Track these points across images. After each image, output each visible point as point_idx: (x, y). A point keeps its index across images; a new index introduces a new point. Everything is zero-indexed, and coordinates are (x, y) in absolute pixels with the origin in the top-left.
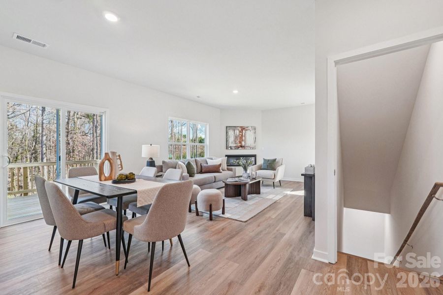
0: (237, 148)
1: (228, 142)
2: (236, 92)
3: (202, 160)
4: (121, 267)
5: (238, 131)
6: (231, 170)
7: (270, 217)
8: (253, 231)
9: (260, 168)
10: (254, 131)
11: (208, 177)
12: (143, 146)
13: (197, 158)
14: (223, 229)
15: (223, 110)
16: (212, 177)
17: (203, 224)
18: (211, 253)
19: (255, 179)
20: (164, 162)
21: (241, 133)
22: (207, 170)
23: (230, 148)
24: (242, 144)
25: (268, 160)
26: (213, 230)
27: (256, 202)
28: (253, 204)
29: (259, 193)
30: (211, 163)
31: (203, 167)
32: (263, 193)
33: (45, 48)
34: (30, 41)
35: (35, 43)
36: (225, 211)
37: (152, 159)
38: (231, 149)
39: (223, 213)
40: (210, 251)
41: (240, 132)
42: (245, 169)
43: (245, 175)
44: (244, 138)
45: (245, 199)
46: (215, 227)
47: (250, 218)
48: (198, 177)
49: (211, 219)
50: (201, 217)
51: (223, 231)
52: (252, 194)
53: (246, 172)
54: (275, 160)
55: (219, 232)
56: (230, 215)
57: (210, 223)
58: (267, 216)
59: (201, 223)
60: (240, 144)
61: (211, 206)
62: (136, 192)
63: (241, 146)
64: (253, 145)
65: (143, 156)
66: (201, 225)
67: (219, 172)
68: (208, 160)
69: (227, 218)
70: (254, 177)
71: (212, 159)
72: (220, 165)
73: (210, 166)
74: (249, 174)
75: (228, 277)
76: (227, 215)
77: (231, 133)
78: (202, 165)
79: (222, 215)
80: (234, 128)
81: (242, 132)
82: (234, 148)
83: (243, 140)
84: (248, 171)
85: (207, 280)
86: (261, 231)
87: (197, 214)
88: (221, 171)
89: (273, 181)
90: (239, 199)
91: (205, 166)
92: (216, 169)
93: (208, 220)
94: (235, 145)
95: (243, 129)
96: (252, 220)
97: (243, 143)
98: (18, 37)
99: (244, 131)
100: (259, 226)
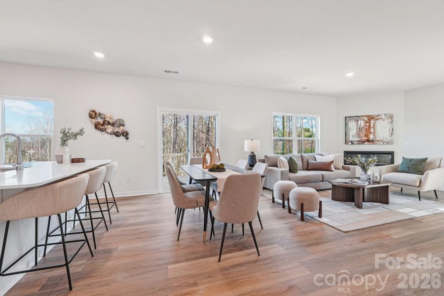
0: (362, 142)
1: (347, 136)
2: (350, 75)
3: (310, 156)
4: (208, 238)
5: (362, 122)
6: (348, 169)
7: (388, 236)
8: (351, 245)
9: (396, 170)
10: (390, 120)
11: (314, 175)
12: (245, 141)
13: (303, 154)
14: (312, 233)
15: (340, 98)
16: (318, 175)
17: (292, 222)
18: (286, 251)
19: (378, 183)
20: (266, 157)
21: (368, 124)
22: (314, 167)
23: (350, 143)
24: (369, 138)
25: (411, 160)
26: (300, 231)
27: (376, 213)
28: (369, 215)
29: (387, 202)
30: (320, 159)
31: (310, 164)
32: (394, 204)
33: (178, 74)
34: (170, 72)
35: (173, 72)
36: (323, 214)
37: (253, 153)
38: (352, 144)
39: (320, 216)
40: (285, 250)
41: (366, 122)
42: (364, 169)
43: (364, 177)
44: (372, 130)
45: (359, 206)
46: (304, 228)
47: (354, 229)
48: (302, 174)
49: (302, 219)
50: (293, 215)
51: (311, 235)
52: (373, 202)
53: (366, 173)
54: (425, 160)
55: (305, 234)
56: (328, 220)
57: (301, 223)
58: (385, 233)
59: (291, 221)
60: (366, 138)
61: (302, 205)
62: (216, 179)
63: (368, 141)
64: (389, 138)
65: (245, 150)
66: (289, 223)
67: (329, 170)
68: (316, 156)
69: (323, 223)
70: (378, 180)
71: (323, 155)
72: (332, 162)
73: (320, 163)
74: (369, 176)
75: (292, 280)
76: (323, 220)
77: (352, 125)
78: (309, 161)
79: (318, 218)
80: (357, 118)
81: (370, 123)
82: (356, 143)
83: (370, 133)
84: (369, 172)
85: (269, 274)
86: (364, 249)
87: (290, 211)
88: (333, 168)
89: (418, 189)
90: (350, 205)
91: (312, 163)
92: (326, 167)
93: (299, 220)
94: (358, 139)
95: (370, 118)
96: (357, 232)
97: (371, 137)
98: (165, 71)
99: (372, 121)
100: (364, 241)
